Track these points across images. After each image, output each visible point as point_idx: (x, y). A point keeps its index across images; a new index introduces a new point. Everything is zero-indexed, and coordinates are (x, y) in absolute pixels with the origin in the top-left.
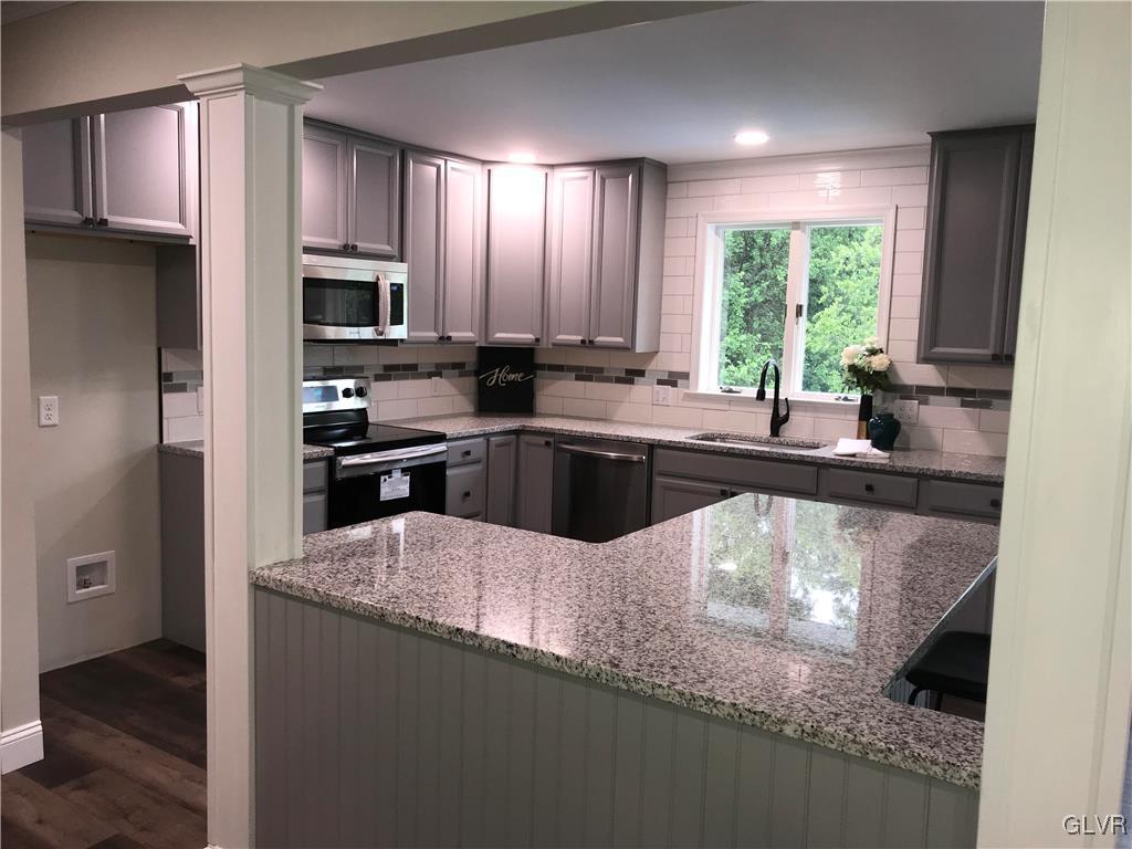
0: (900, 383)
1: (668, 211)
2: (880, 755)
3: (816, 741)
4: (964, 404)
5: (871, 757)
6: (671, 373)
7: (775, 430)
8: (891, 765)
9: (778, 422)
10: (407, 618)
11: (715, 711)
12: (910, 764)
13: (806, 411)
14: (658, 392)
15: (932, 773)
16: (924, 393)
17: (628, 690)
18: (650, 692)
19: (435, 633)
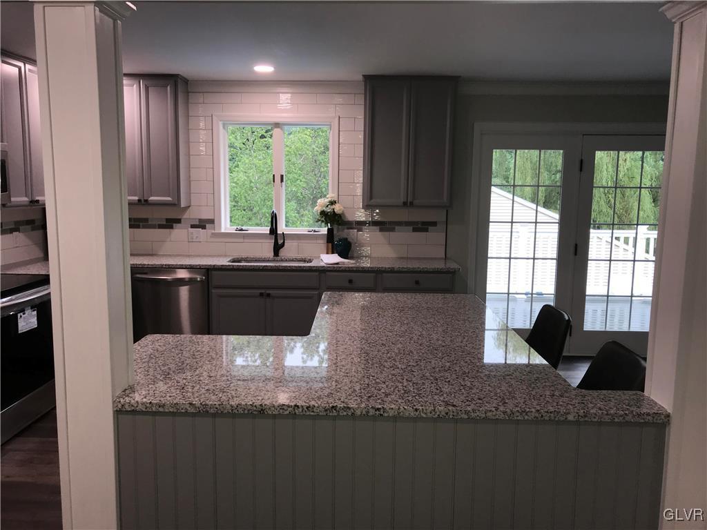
0: (346, 220)
1: (190, 111)
2: (621, 418)
3: (586, 419)
4: (381, 230)
5: (616, 420)
6: (200, 220)
7: (276, 253)
8: (627, 421)
9: (277, 248)
10: (285, 408)
11: (526, 417)
12: (637, 419)
13: (293, 239)
14: (192, 233)
15: (647, 420)
16: (360, 224)
17: (468, 418)
18: (484, 416)
19: (312, 413)
